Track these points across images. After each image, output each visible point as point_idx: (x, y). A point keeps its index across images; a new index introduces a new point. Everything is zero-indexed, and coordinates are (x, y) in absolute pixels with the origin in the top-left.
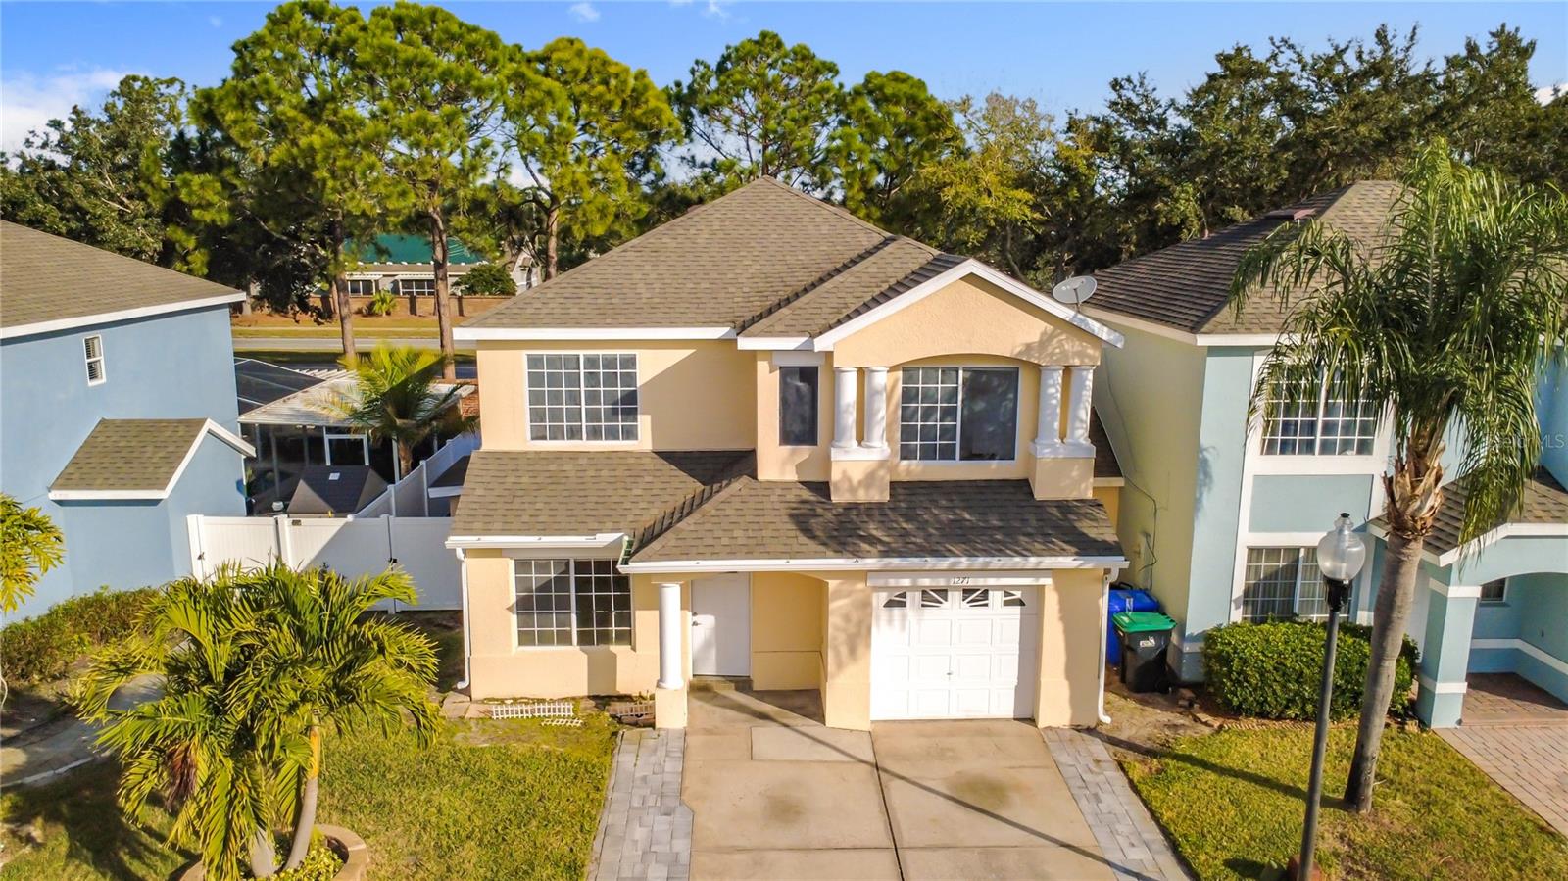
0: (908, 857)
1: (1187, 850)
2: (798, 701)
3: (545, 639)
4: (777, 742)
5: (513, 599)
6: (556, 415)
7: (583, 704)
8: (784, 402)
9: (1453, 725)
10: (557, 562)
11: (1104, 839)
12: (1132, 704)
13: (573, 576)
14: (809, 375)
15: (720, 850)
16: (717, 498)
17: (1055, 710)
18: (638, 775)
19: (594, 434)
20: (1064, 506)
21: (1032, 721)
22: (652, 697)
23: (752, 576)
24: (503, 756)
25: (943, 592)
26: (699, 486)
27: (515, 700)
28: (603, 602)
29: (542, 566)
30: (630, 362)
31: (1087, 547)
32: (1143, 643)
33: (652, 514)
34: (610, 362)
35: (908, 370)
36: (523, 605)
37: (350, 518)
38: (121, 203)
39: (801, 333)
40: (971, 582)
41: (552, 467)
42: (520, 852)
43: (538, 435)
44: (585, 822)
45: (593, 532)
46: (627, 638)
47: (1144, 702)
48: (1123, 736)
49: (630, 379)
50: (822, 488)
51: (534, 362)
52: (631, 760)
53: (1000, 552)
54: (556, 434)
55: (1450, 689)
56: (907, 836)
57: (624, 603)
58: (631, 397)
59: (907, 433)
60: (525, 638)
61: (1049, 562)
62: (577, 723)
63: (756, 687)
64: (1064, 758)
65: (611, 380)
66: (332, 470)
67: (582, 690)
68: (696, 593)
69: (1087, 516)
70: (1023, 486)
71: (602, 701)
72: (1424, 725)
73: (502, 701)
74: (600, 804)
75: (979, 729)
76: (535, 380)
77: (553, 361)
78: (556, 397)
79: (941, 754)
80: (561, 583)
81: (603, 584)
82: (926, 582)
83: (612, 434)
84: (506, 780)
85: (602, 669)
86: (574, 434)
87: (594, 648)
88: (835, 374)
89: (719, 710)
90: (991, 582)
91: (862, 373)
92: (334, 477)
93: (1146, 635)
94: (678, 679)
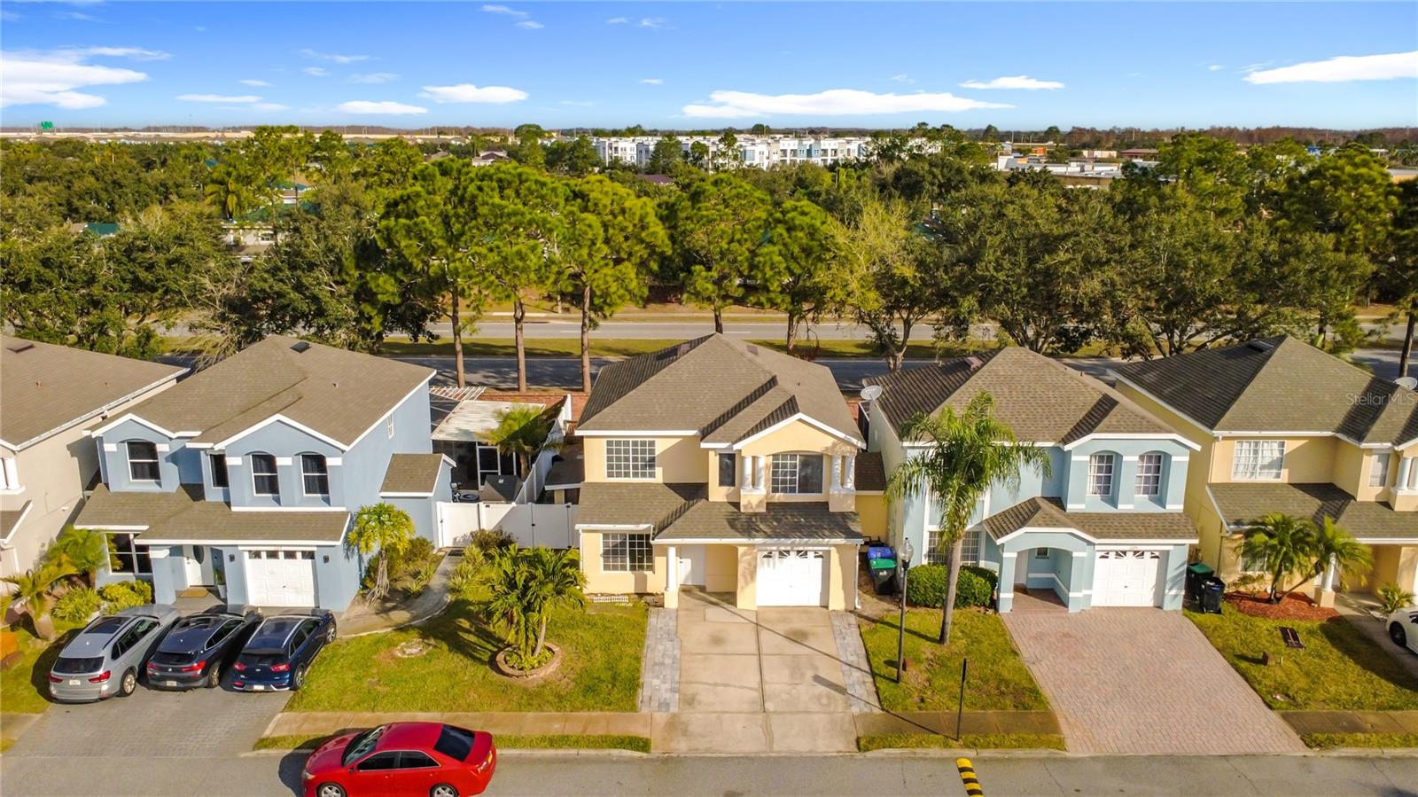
0: (763, 658)
1: (871, 656)
2: (726, 597)
3: (615, 568)
4: (716, 614)
5: (602, 551)
6: (619, 467)
7: (632, 597)
8: (721, 468)
9: (1009, 611)
10: (621, 535)
11: (841, 652)
12: (875, 600)
13: (628, 541)
14: (732, 457)
15: (691, 654)
16: (691, 509)
17: (837, 602)
18: (659, 626)
19: (636, 475)
20: (844, 515)
21: (826, 607)
22: (663, 594)
23: (706, 546)
24: (603, 618)
25: (788, 552)
26: (683, 501)
27: (602, 595)
28: (641, 552)
29: (614, 536)
30: (652, 444)
31: (850, 534)
32: (881, 574)
33: (663, 515)
34: (643, 444)
35: (775, 456)
36: (606, 553)
37: (514, 504)
38: (331, 286)
39: (727, 441)
40: (801, 549)
41: (618, 491)
42: (616, 652)
43: (610, 475)
44: (640, 643)
45: (638, 523)
46: (651, 568)
47: (881, 600)
48: (865, 614)
49: (652, 451)
50: (737, 505)
51: (609, 443)
52: (655, 621)
53: (813, 537)
54: (619, 475)
55: (1006, 596)
56: (765, 650)
57: (650, 553)
58: (652, 460)
59: (775, 481)
60: (606, 567)
61: (833, 541)
62: (631, 605)
63: (708, 590)
64: (836, 623)
65: (643, 452)
66: (500, 478)
67: (632, 590)
68: (682, 551)
69: (850, 519)
70: (826, 504)
71: (641, 595)
72: (996, 610)
73: (596, 595)
74: (644, 637)
75: (804, 610)
76: (609, 451)
77: (618, 443)
78: (618, 459)
79: (784, 620)
80: (623, 544)
81: (641, 545)
82: (783, 548)
83: (644, 475)
84: (606, 628)
85: (641, 581)
86: (627, 475)
87: (637, 572)
88: (743, 459)
89: (693, 600)
90: (810, 548)
91: (754, 459)
92: (501, 481)
93: (882, 570)
94: (674, 589)
